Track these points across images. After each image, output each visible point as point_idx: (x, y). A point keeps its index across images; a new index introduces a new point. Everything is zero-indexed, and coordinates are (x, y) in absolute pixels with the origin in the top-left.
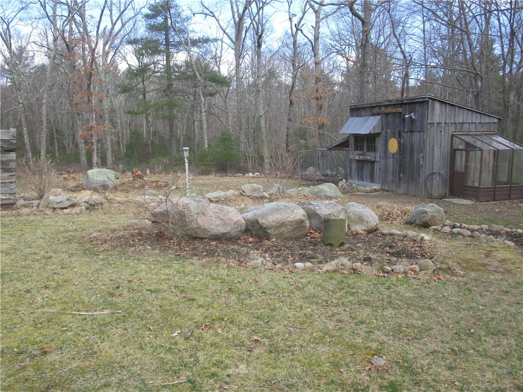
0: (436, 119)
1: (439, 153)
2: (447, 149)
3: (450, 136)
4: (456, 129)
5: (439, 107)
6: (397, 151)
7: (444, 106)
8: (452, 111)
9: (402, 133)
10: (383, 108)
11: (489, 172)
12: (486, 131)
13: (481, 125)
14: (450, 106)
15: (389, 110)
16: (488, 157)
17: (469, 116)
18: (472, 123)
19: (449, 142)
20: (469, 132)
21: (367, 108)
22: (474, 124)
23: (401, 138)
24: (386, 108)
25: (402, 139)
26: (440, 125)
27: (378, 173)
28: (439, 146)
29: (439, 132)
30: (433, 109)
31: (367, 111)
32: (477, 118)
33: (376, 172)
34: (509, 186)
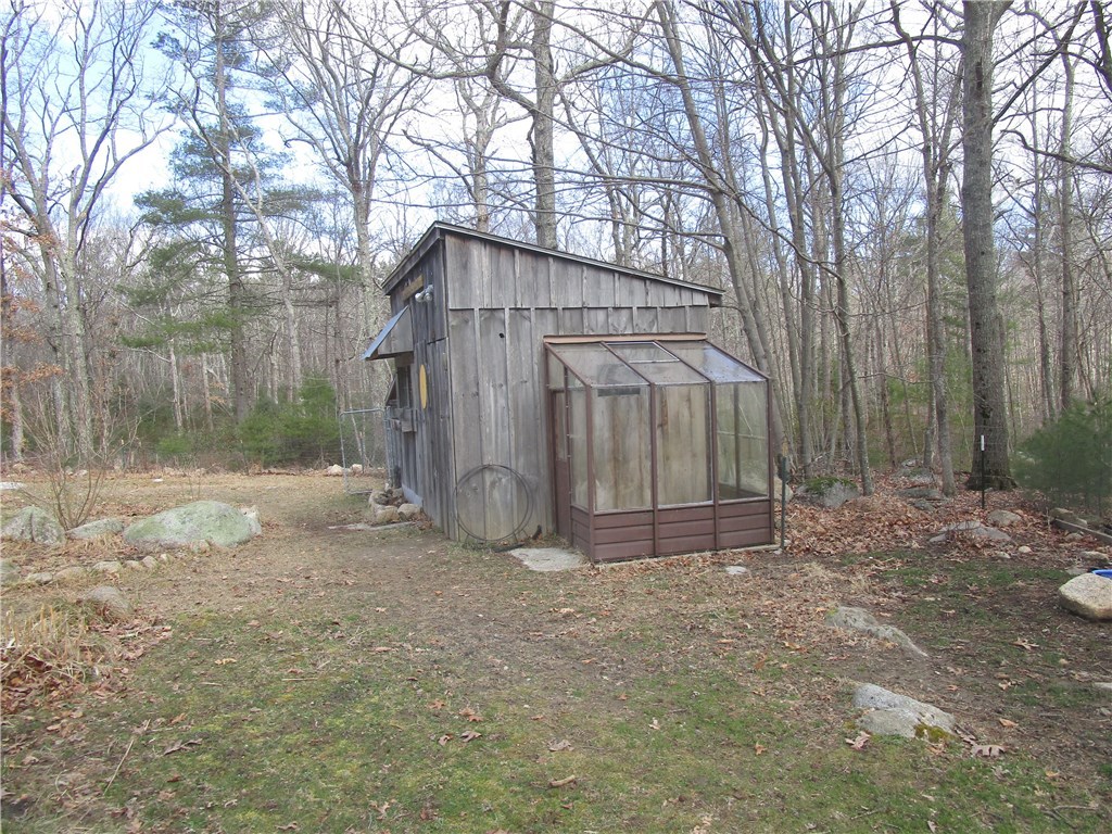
0: (480, 297)
1: (502, 402)
2: (531, 392)
3: (538, 349)
4: (558, 328)
5: (486, 261)
7: (504, 255)
8: (535, 273)
9: (427, 348)
10: (409, 282)
11: (694, 455)
12: (672, 334)
13: (649, 315)
14: (529, 259)
16: (686, 413)
17: (603, 286)
18: (616, 309)
19: (536, 367)
20: (611, 335)
22: (625, 313)
23: (427, 362)
24: (412, 281)
26: (500, 314)
28: (500, 381)
29: (494, 336)
30: (465, 266)
32: (631, 293)
34: (711, 502)
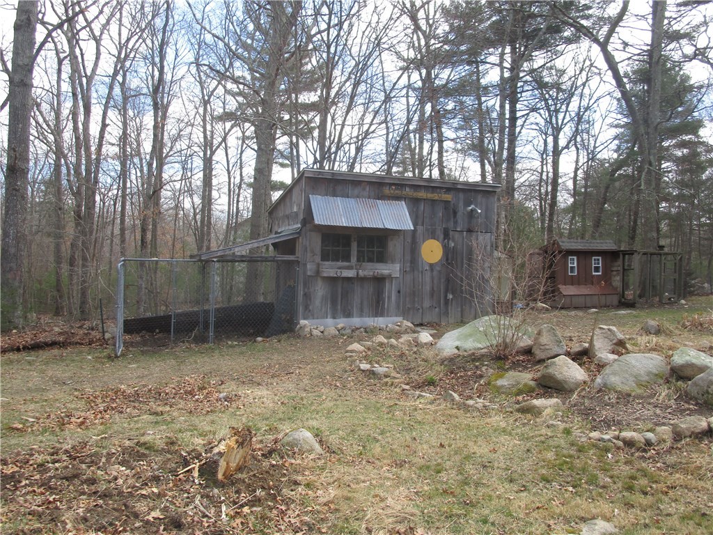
6: (440, 260)
9: (451, 233)
10: (407, 189)
15: (422, 194)
21: (363, 184)
23: (449, 239)
24: (415, 191)
25: (450, 242)
27: (393, 298)
31: (364, 189)
33: (389, 298)
